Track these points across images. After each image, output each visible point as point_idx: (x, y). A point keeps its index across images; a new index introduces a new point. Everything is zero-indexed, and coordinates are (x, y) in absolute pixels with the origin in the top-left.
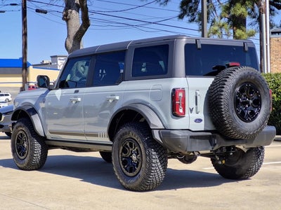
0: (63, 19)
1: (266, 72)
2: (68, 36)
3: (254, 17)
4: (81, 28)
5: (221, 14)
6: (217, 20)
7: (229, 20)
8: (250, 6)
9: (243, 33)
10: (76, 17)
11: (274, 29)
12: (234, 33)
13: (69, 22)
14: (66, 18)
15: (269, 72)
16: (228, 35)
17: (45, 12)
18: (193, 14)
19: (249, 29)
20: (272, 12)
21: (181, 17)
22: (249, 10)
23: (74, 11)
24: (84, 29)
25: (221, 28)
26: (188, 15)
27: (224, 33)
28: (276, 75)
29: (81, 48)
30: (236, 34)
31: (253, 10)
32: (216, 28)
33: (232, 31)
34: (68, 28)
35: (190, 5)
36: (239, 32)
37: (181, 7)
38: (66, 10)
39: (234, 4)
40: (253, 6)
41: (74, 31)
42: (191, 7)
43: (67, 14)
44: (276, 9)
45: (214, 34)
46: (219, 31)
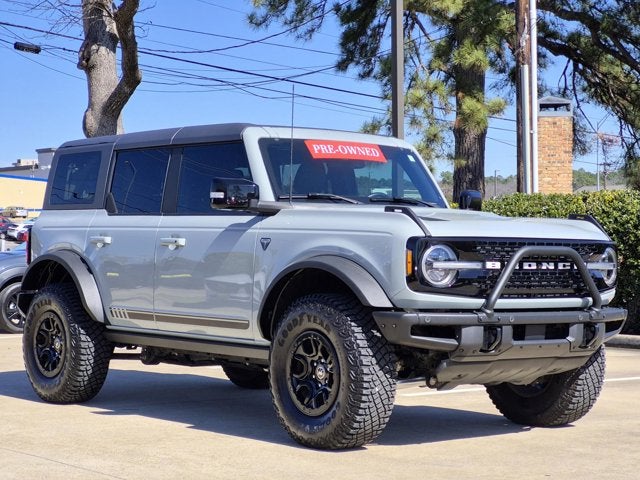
0: (80, 66)
1: (529, 192)
2: (91, 105)
3: (502, 71)
4: (120, 87)
5: (431, 62)
6: (423, 75)
7: (449, 75)
8: (494, 47)
9: (479, 106)
10: (110, 63)
11: (547, 98)
12: (459, 105)
13: (94, 73)
14: (87, 64)
15: (536, 191)
16: (445, 109)
17: (37, 50)
18: (368, 62)
19: (491, 96)
20: (542, 60)
21: (342, 66)
22: (492, 55)
23: (103, 49)
24: (127, 89)
25: (430, 93)
26: (358, 63)
27: (436, 104)
28: (553, 198)
29: (119, 132)
30: (464, 107)
31: (499, 55)
32: (420, 93)
33: (453, 101)
34: (90, 86)
35: (363, 40)
36: (469, 103)
37: (343, 45)
38: (86, 46)
39: (460, 43)
40: (500, 45)
41: (103, 94)
42: (365, 45)
43: (89, 55)
44: (549, 54)
45: (415, 105)
46: (426, 101)
